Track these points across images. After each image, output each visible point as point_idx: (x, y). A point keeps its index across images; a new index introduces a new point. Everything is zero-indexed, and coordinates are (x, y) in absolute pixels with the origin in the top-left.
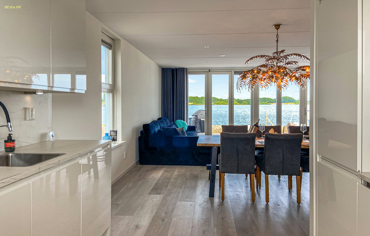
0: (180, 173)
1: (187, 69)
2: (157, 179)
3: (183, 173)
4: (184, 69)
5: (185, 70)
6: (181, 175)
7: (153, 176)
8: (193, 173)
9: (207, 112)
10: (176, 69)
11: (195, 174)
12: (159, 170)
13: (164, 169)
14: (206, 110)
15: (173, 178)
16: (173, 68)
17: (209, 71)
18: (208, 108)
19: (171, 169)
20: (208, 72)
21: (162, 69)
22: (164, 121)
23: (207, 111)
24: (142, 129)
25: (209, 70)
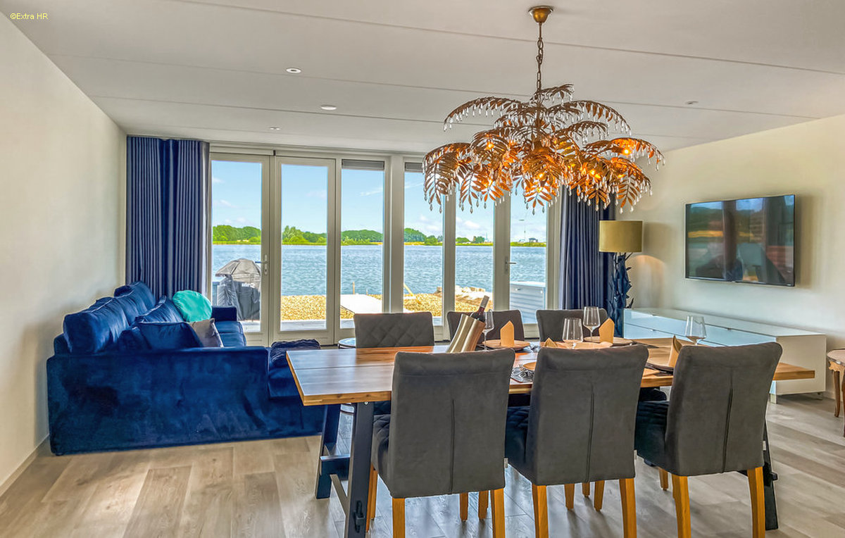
0: (209, 481)
1: (208, 144)
2: (126, 518)
3: (220, 480)
4: (199, 143)
5: (204, 147)
6: (216, 490)
7: (108, 508)
8: (256, 472)
9: (266, 265)
10: (176, 143)
11: (261, 475)
12: (128, 473)
13: (149, 466)
14: (266, 260)
15: (189, 506)
16: (165, 139)
17: (274, 155)
18: (269, 257)
19: (173, 466)
20: (272, 156)
21: (128, 137)
22: (137, 296)
23: (269, 263)
24: (61, 331)
25: (274, 151)
